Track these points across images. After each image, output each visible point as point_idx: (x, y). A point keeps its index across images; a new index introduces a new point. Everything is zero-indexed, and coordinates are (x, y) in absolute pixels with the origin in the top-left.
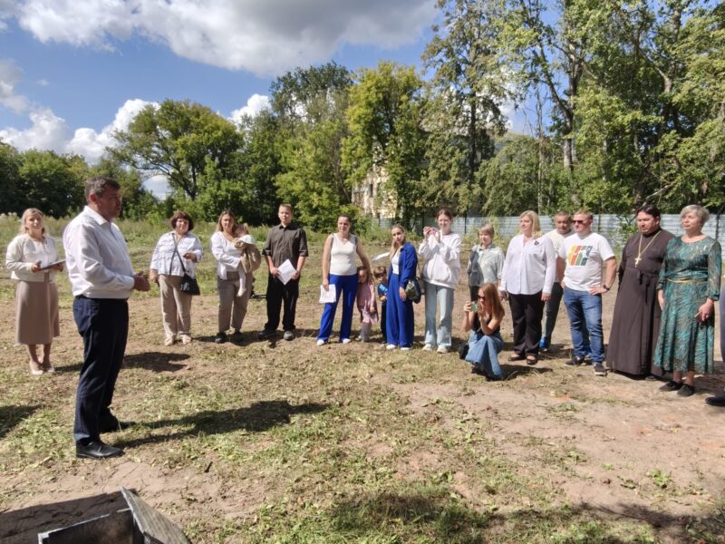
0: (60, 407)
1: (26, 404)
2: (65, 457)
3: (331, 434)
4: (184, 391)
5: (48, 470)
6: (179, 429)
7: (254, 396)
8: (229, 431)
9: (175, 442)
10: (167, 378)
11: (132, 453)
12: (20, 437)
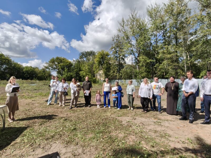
0: (34, 127)
1: (25, 126)
2: (36, 143)
3: (107, 131)
4: (66, 121)
5: (32, 147)
6: (67, 132)
7: (84, 121)
8: (80, 132)
9: (67, 136)
10: (62, 117)
11: (55, 140)
12: (23, 136)
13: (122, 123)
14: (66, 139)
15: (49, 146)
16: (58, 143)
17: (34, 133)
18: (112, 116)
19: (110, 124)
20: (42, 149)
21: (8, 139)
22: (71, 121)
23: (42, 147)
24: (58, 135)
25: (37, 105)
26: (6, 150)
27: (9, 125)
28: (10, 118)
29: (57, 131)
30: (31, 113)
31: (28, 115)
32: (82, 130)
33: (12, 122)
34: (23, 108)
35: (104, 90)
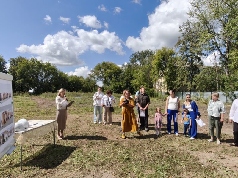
0: (82, 148)
1: (73, 146)
2: (86, 168)
3: (174, 170)
4: (117, 146)
5: (82, 172)
6: (119, 161)
7: (140, 150)
8: (136, 164)
9: (119, 166)
10: (111, 141)
11: (106, 169)
12: (73, 158)
13: (199, 161)
14: (119, 170)
15: (99, 174)
16: (109, 173)
17: (82, 156)
18: (181, 148)
19: (179, 160)
20: (92, 176)
21: (59, 158)
22: (123, 147)
23: (92, 174)
24: (109, 163)
25: (84, 122)
26: (58, 169)
27: (58, 143)
28: (59, 135)
29: (107, 158)
30: (79, 131)
31: (76, 133)
32: (137, 162)
33: (61, 140)
34: (71, 124)
35: (167, 108)
